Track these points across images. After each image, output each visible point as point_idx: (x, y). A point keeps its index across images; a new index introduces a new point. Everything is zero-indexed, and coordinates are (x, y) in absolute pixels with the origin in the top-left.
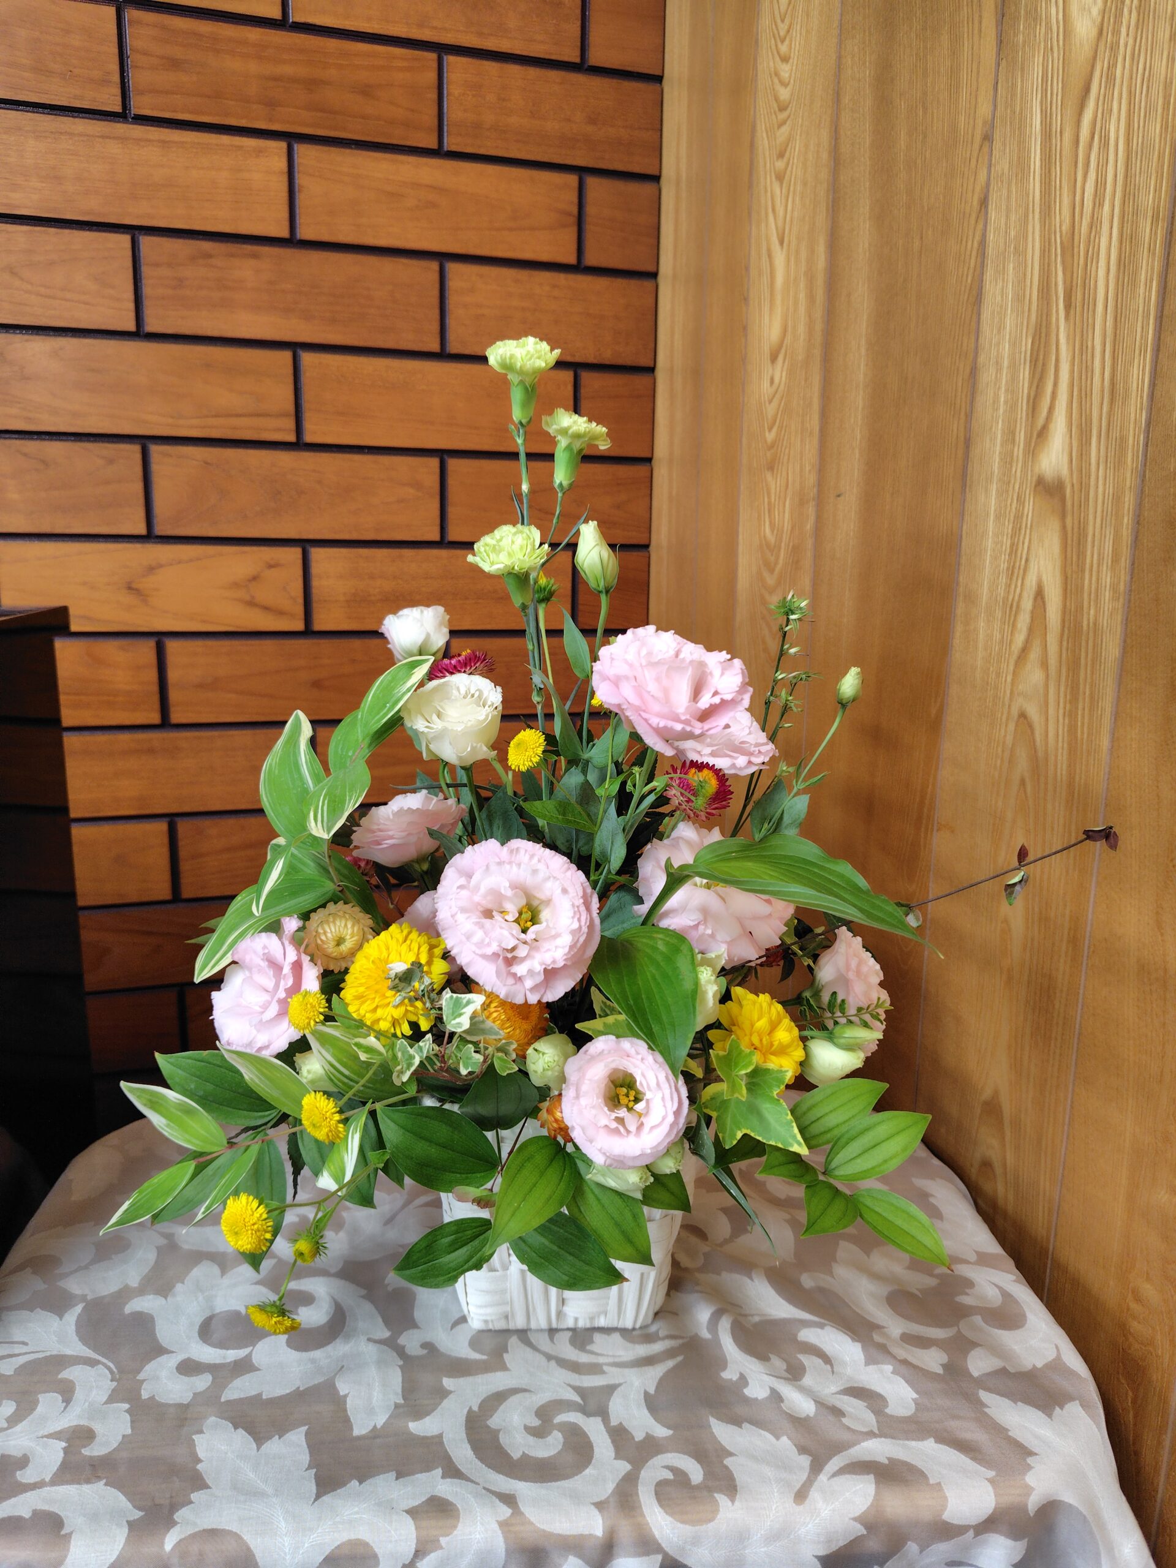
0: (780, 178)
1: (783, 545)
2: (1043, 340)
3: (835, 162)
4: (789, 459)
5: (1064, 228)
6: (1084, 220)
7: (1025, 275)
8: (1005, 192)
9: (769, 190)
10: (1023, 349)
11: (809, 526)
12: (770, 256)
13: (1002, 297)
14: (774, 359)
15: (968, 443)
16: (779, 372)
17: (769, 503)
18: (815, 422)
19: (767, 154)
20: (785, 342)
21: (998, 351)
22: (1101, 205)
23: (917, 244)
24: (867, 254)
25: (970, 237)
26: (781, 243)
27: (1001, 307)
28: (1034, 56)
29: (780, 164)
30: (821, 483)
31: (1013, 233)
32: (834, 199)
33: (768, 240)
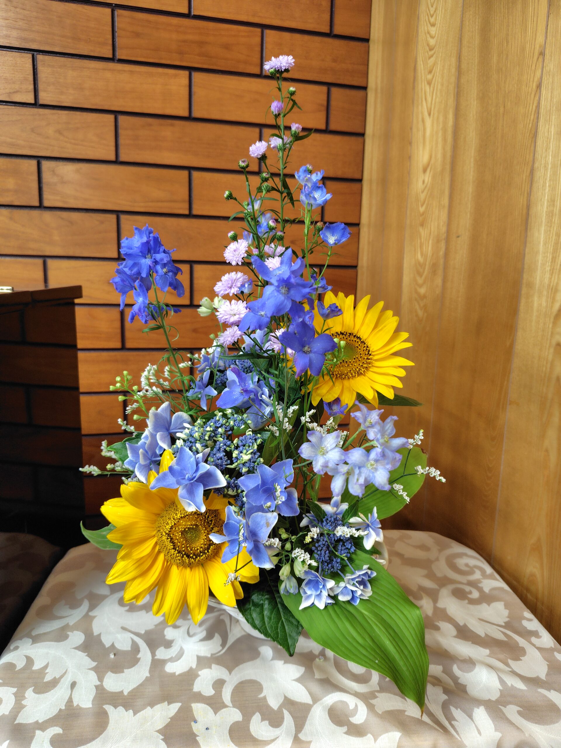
0: (429, 83)
1: (427, 263)
3: (458, 73)
4: (431, 220)
8: (551, 80)
9: (423, 89)
11: (442, 253)
12: (423, 121)
13: (548, 133)
14: (425, 171)
15: (528, 207)
16: (428, 178)
17: (421, 242)
18: (446, 201)
19: (423, 72)
20: (431, 162)
21: (545, 161)
23: (502, 110)
24: (475, 117)
25: (531, 104)
26: (429, 114)
27: (548, 138)
29: (430, 77)
30: (448, 231)
31: (555, 101)
32: (457, 91)
33: (422, 113)
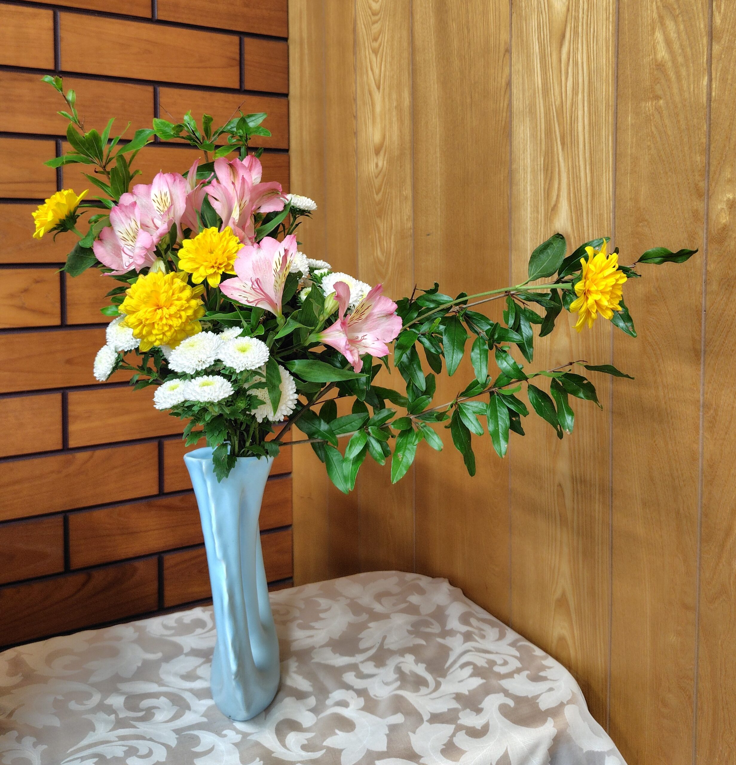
0: (375, 52)
1: (391, 262)
2: (550, 159)
3: (412, 49)
4: (392, 212)
5: (557, 103)
6: (568, 101)
7: (536, 125)
8: (521, 80)
9: (368, 57)
10: (539, 163)
11: (409, 252)
12: (370, 94)
13: (524, 134)
14: (377, 152)
15: (510, 211)
16: (382, 162)
17: (380, 237)
18: (408, 191)
19: (365, 37)
20: (385, 143)
21: (524, 163)
22: (577, 94)
23: (468, 100)
24: (437, 102)
25: (502, 101)
26: (378, 88)
27: (524, 140)
28: (532, 14)
29: (376, 45)
30: (415, 228)
31: (527, 102)
32: (413, 69)
33: (369, 85)
